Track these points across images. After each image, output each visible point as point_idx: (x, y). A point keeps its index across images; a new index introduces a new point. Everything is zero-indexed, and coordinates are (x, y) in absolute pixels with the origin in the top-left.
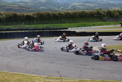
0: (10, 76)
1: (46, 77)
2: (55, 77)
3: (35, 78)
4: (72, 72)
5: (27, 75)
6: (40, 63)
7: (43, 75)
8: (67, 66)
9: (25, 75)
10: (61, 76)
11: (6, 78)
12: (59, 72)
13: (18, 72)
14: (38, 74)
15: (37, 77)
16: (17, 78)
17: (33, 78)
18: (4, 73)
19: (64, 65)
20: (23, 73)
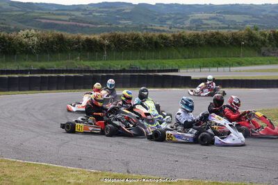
0: (17, 169)
1: (95, 173)
2: (115, 173)
3: (71, 173)
4: (156, 164)
5: (55, 167)
6: (92, 144)
7: (90, 168)
8: (150, 150)
9: (49, 167)
10: (128, 172)
11: (7, 173)
12: (127, 163)
13: (37, 161)
14: (80, 166)
15: (74, 173)
16: (30, 172)
17: (65, 174)
18: (6, 161)
19: (144, 149)
20: (47, 162)
